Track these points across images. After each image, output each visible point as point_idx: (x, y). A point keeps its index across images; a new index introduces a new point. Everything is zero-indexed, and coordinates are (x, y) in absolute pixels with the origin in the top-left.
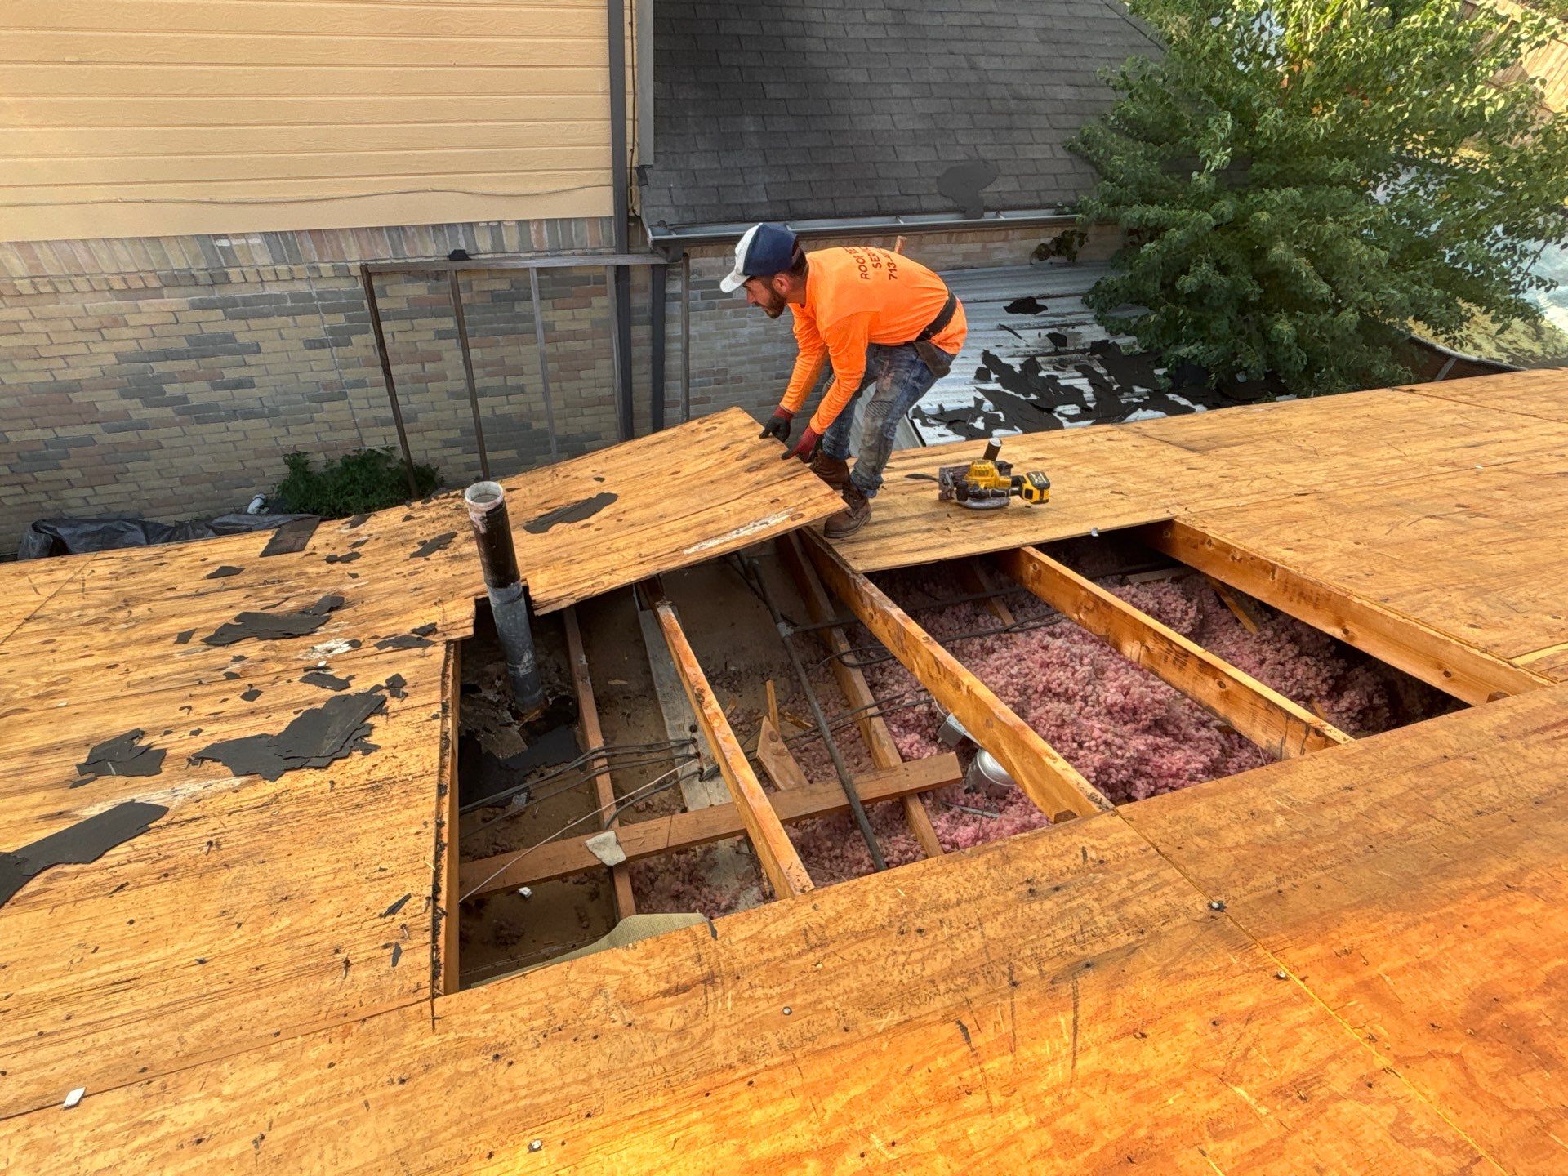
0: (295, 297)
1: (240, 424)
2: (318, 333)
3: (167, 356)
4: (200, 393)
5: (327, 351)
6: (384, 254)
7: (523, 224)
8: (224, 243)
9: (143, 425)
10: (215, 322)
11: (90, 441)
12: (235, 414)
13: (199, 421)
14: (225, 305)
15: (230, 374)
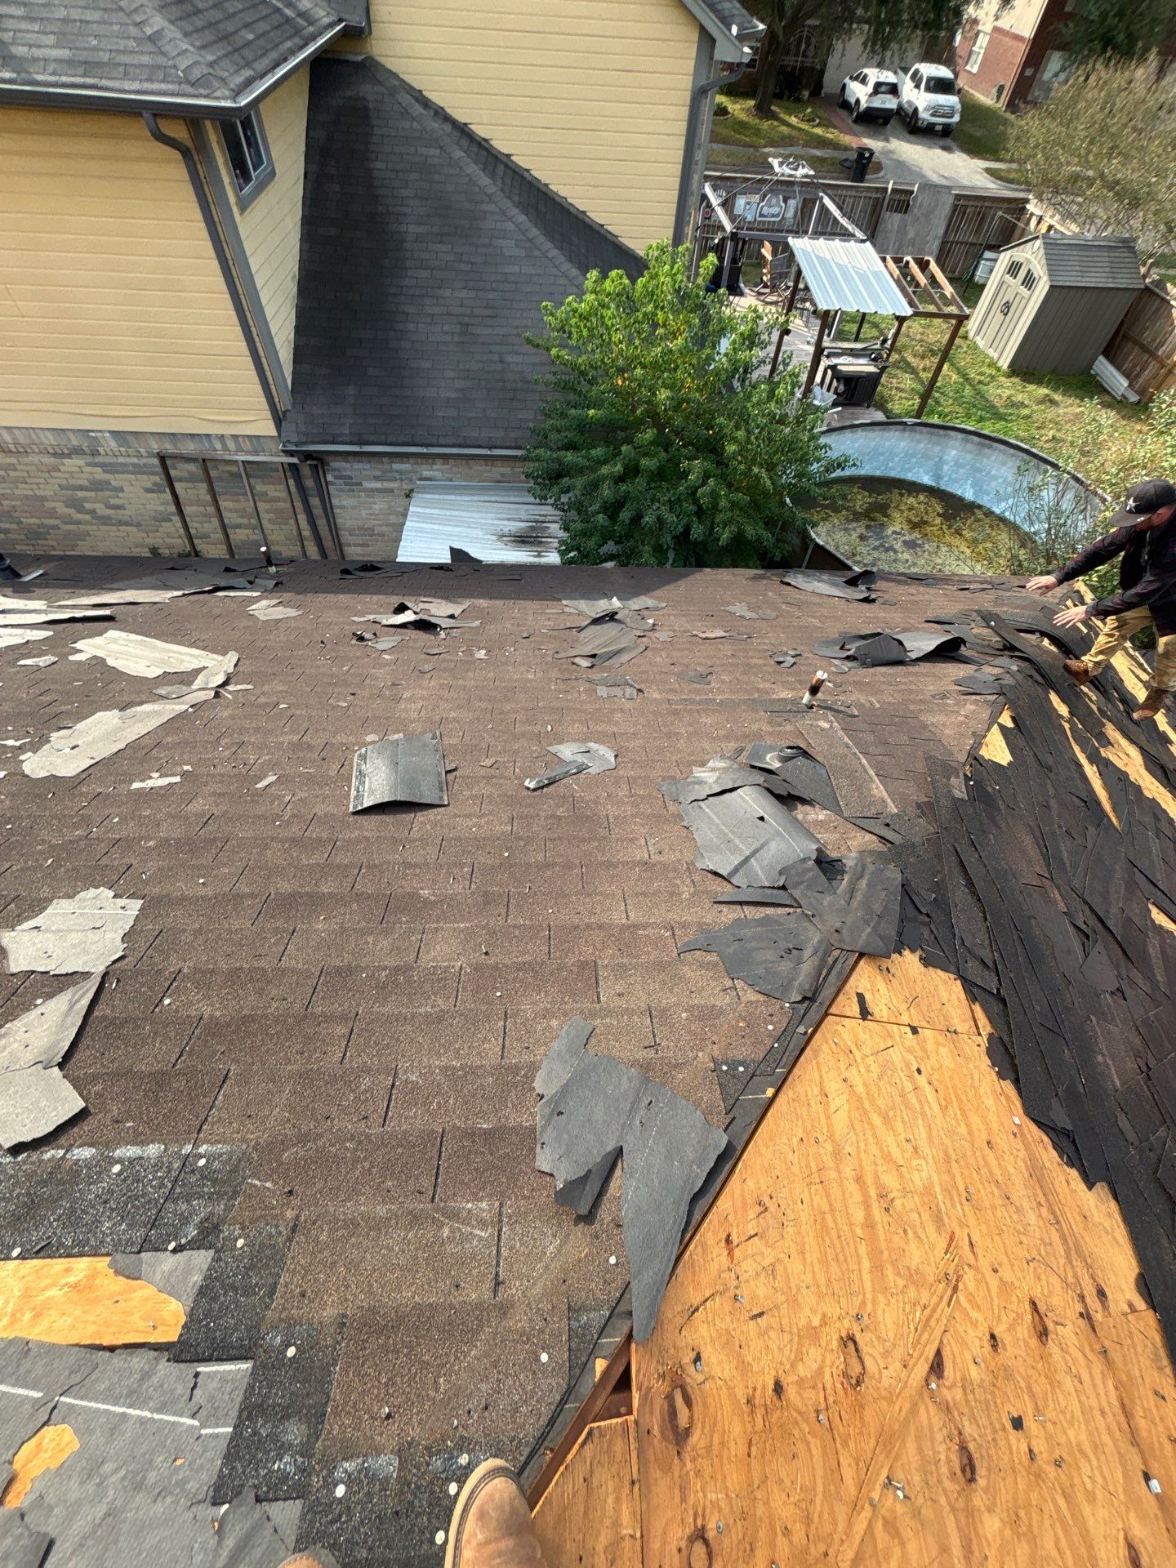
0: (134, 465)
1: (123, 528)
2: (149, 485)
3: (81, 488)
4: (101, 510)
5: (155, 495)
6: (169, 448)
7: (235, 437)
8: (93, 434)
9: (78, 523)
10: (99, 474)
11: (57, 527)
12: (121, 523)
13: (103, 524)
14: (102, 465)
15: (112, 501)
